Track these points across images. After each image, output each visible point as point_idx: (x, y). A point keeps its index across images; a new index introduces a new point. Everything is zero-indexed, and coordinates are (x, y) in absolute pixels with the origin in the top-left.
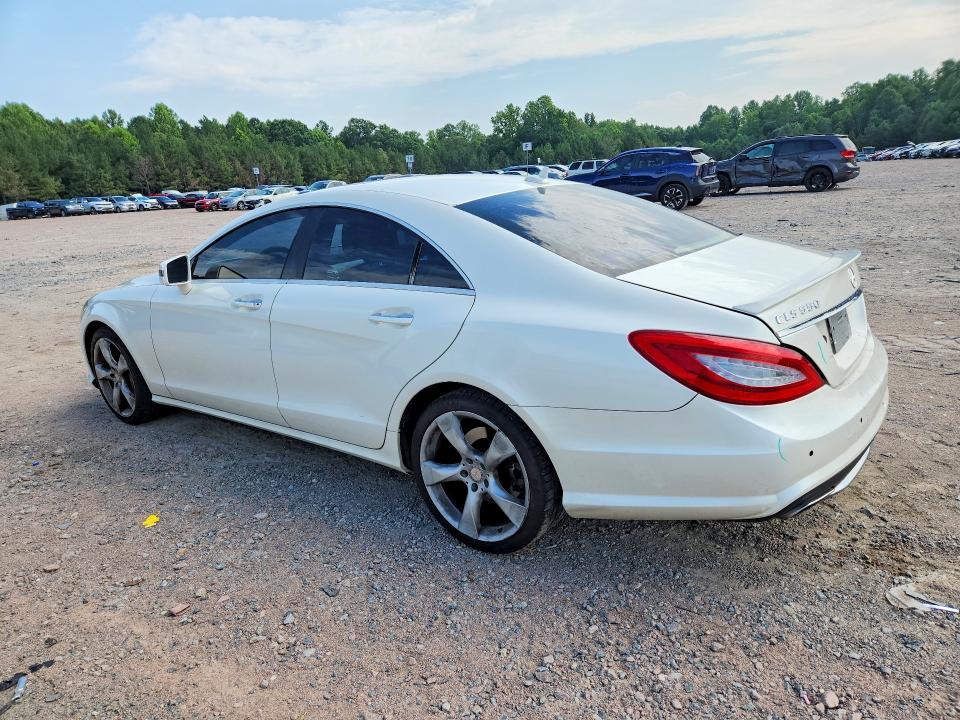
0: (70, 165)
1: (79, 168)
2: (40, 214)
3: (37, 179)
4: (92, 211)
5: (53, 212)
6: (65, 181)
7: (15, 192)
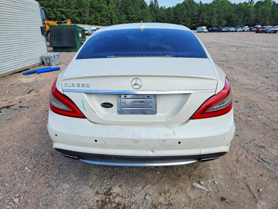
0: (231, 17)
1: (234, 18)
2: (216, 31)
3: (221, 21)
4: (229, 31)
5: (218, 31)
6: (228, 22)
7: (214, 25)
